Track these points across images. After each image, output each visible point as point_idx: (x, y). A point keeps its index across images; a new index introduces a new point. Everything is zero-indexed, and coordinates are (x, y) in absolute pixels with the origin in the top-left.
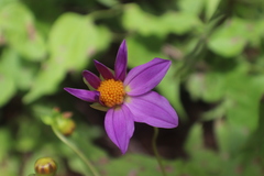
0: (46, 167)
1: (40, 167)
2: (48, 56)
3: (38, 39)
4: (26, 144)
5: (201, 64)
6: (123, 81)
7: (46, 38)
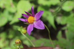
0: (18, 42)
1: (16, 42)
2: (16, 12)
3: (14, 7)
4: (11, 36)
5: (60, 14)
6: (34, 17)
7: (16, 6)
